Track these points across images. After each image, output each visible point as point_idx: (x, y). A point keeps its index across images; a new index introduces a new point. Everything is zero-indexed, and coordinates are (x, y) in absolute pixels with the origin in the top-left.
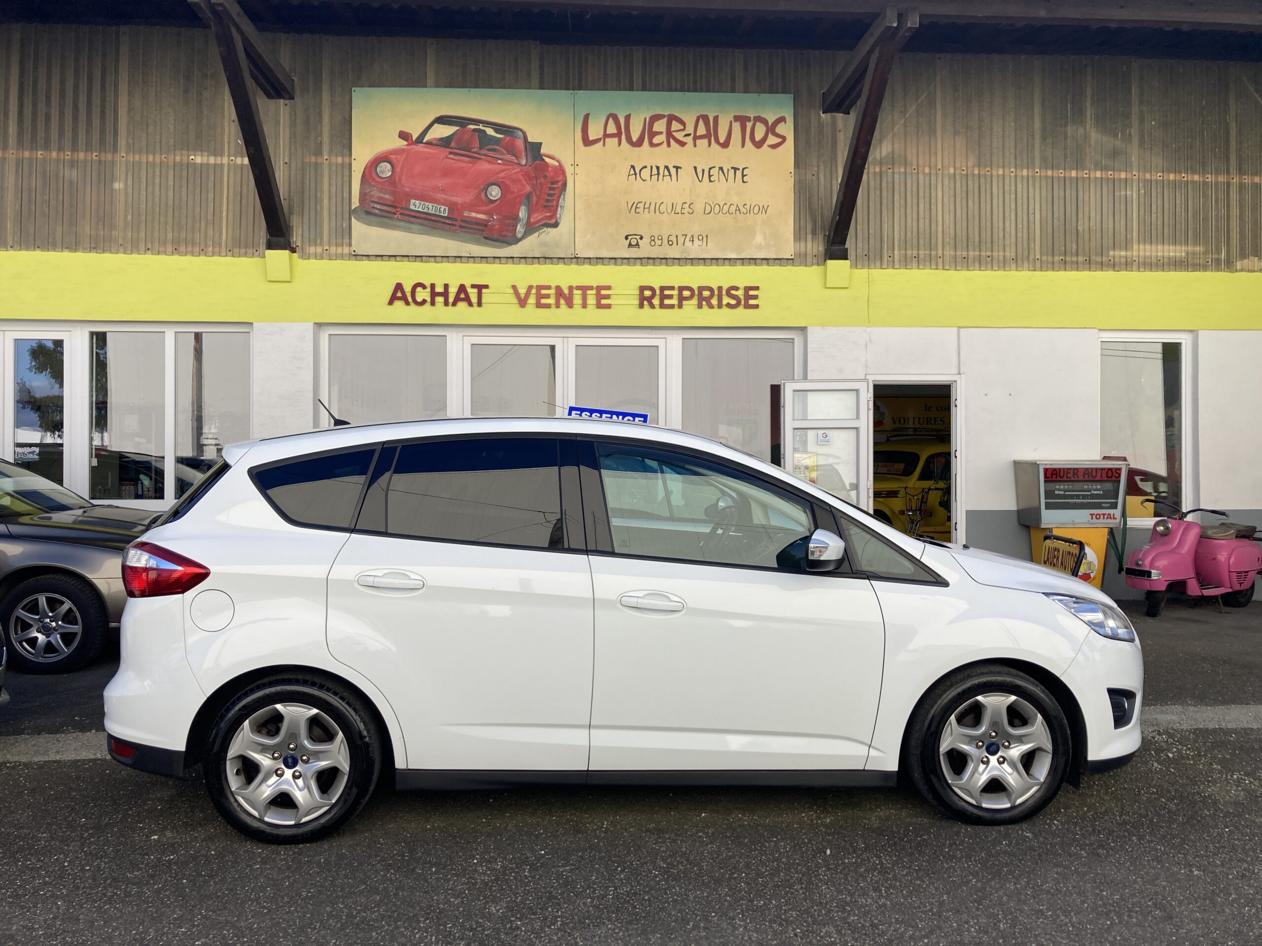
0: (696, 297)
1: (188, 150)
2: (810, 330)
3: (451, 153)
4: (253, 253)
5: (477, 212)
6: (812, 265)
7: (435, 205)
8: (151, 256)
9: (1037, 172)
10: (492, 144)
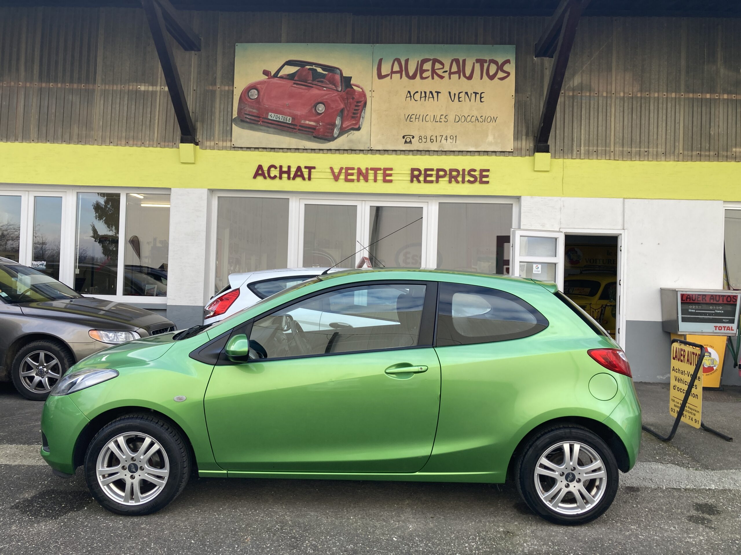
0: (448, 176)
1: (137, 83)
2: (523, 199)
3: (294, 83)
4: (173, 145)
5: (310, 121)
6: (526, 156)
7: (284, 116)
8: (113, 147)
9: (682, 95)
10: (320, 78)
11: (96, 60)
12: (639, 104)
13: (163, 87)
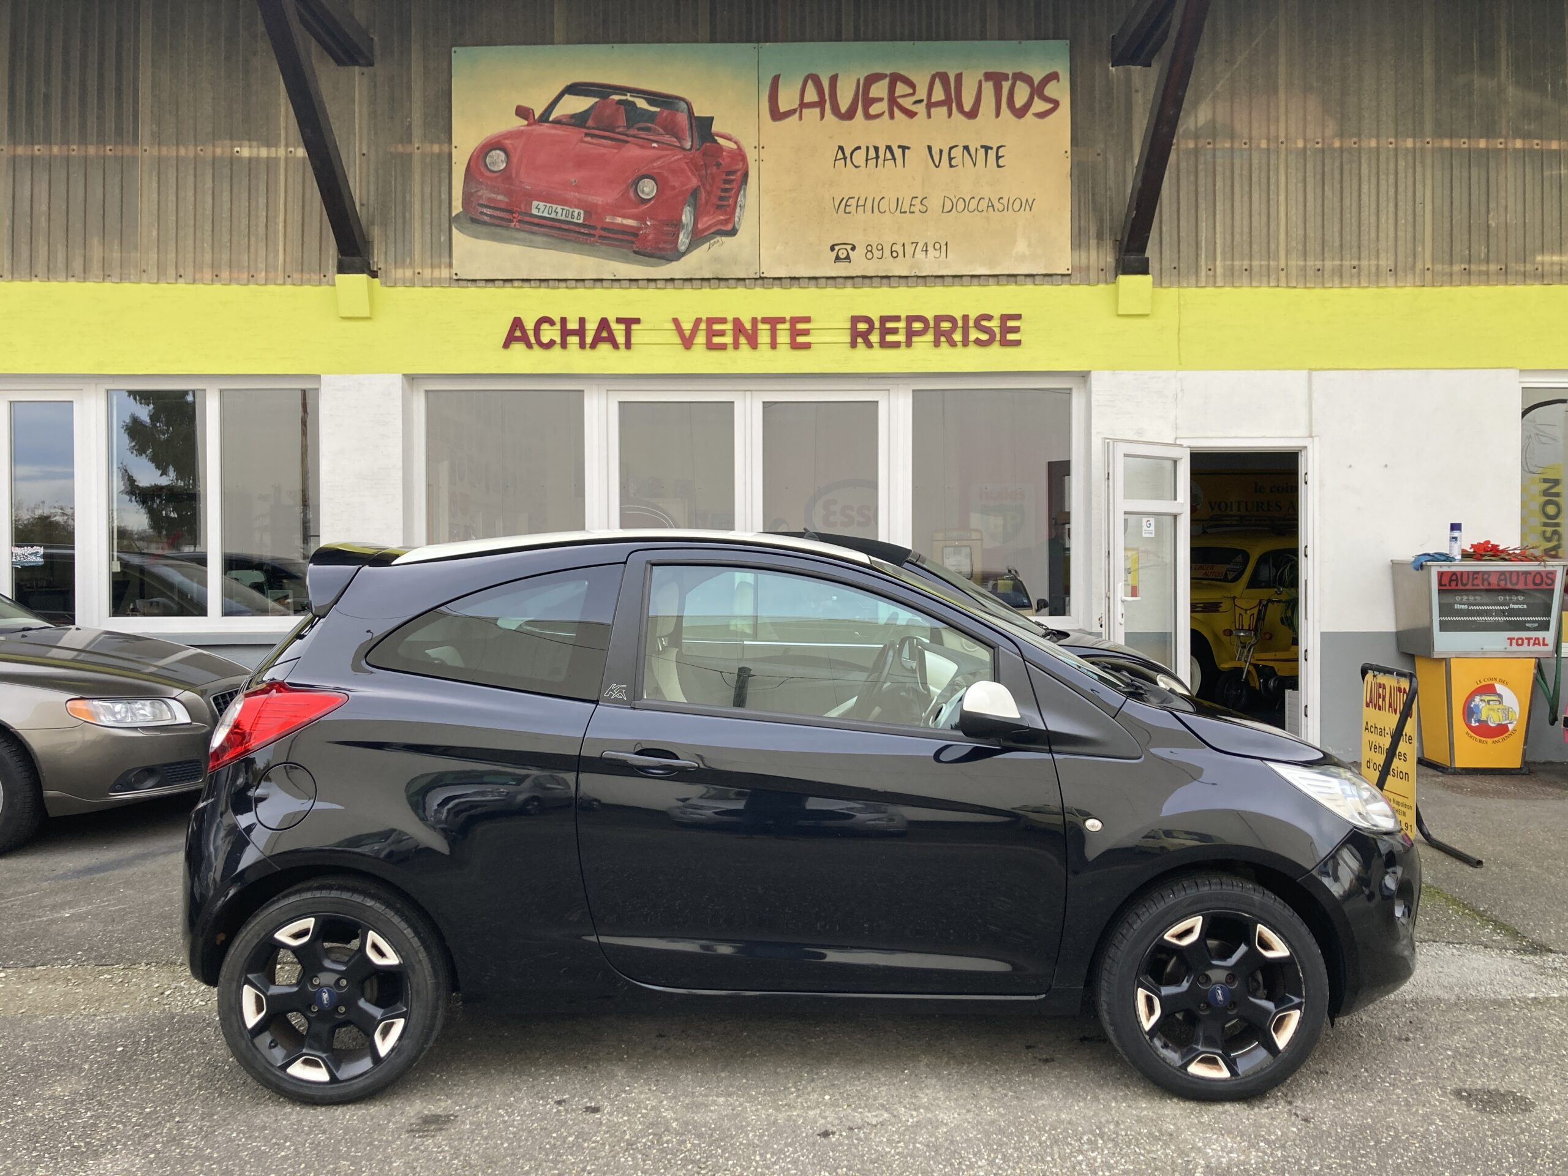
0: (931, 331)
1: (231, 139)
2: (1094, 376)
3: (587, 135)
4: (320, 279)
5: (624, 216)
6: (1098, 282)
7: (566, 208)
8: (184, 286)
9: (1428, 143)
10: (646, 122)
11: (136, 90)
12: (1337, 164)
13: (292, 149)
